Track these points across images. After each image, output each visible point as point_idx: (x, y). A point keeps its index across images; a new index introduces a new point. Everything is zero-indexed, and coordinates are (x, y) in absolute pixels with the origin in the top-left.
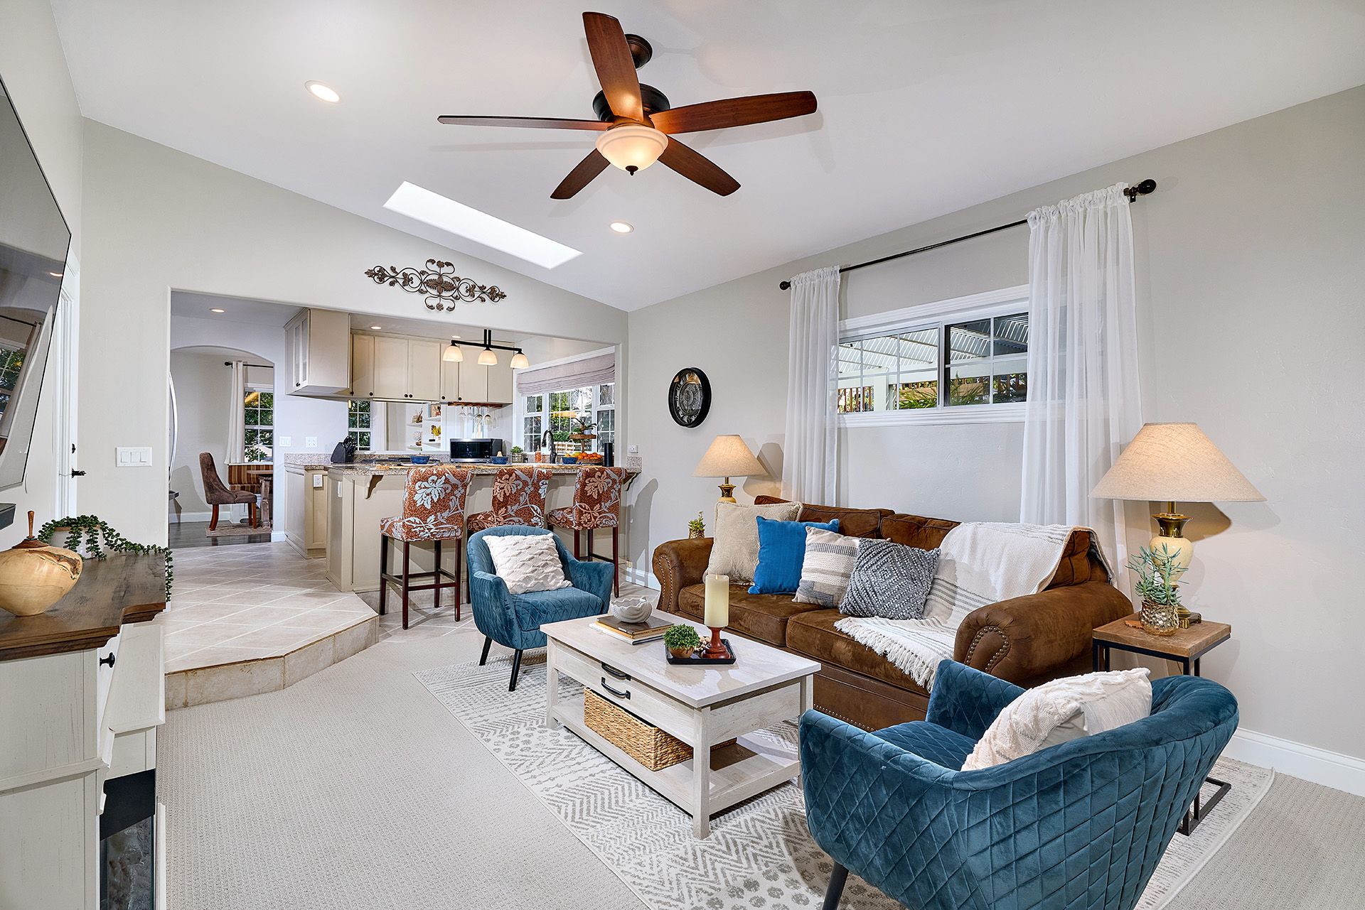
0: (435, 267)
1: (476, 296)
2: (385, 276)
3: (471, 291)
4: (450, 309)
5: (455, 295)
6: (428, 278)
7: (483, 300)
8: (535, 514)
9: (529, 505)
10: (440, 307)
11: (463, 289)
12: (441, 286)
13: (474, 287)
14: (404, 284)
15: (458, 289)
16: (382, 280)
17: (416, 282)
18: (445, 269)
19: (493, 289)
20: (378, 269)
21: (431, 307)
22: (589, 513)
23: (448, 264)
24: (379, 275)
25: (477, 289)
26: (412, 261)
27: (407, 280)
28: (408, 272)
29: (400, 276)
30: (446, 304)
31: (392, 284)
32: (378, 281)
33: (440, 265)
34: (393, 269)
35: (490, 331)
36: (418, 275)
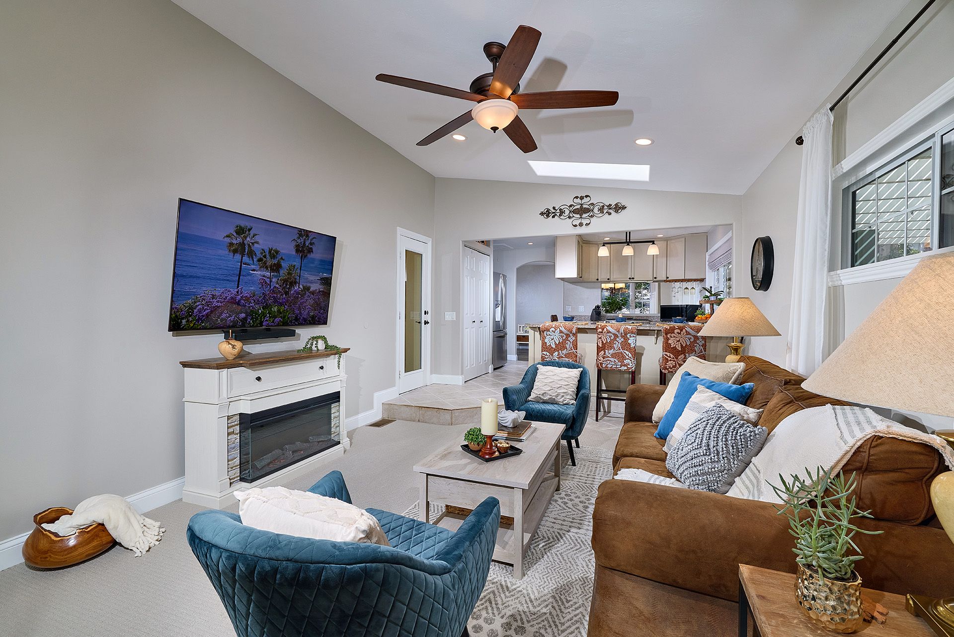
0: (578, 201)
1: (605, 211)
2: (549, 213)
3: (601, 210)
4: (587, 224)
5: (590, 215)
6: (575, 208)
7: (610, 214)
8: (627, 357)
9: (621, 350)
10: (581, 225)
11: (596, 210)
12: (582, 211)
13: (603, 206)
14: (560, 215)
15: (592, 211)
16: (548, 216)
17: (567, 212)
18: (585, 200)
19: (616, 205)
20: (546, 210)
21: (575, 226)
22: (675, 361)
23: (587, 196)
24: (547, 214)
25: (606, 207)
26: (565, 200)
27: (562, 212)
28: (562, 208)
29: (558, 211)
30: (585, 222)
31: (553, 217)
32: (545, 217)
33: (582, 198)
34: (554, 208)
35: (630, 233)
36: (568, 208)
